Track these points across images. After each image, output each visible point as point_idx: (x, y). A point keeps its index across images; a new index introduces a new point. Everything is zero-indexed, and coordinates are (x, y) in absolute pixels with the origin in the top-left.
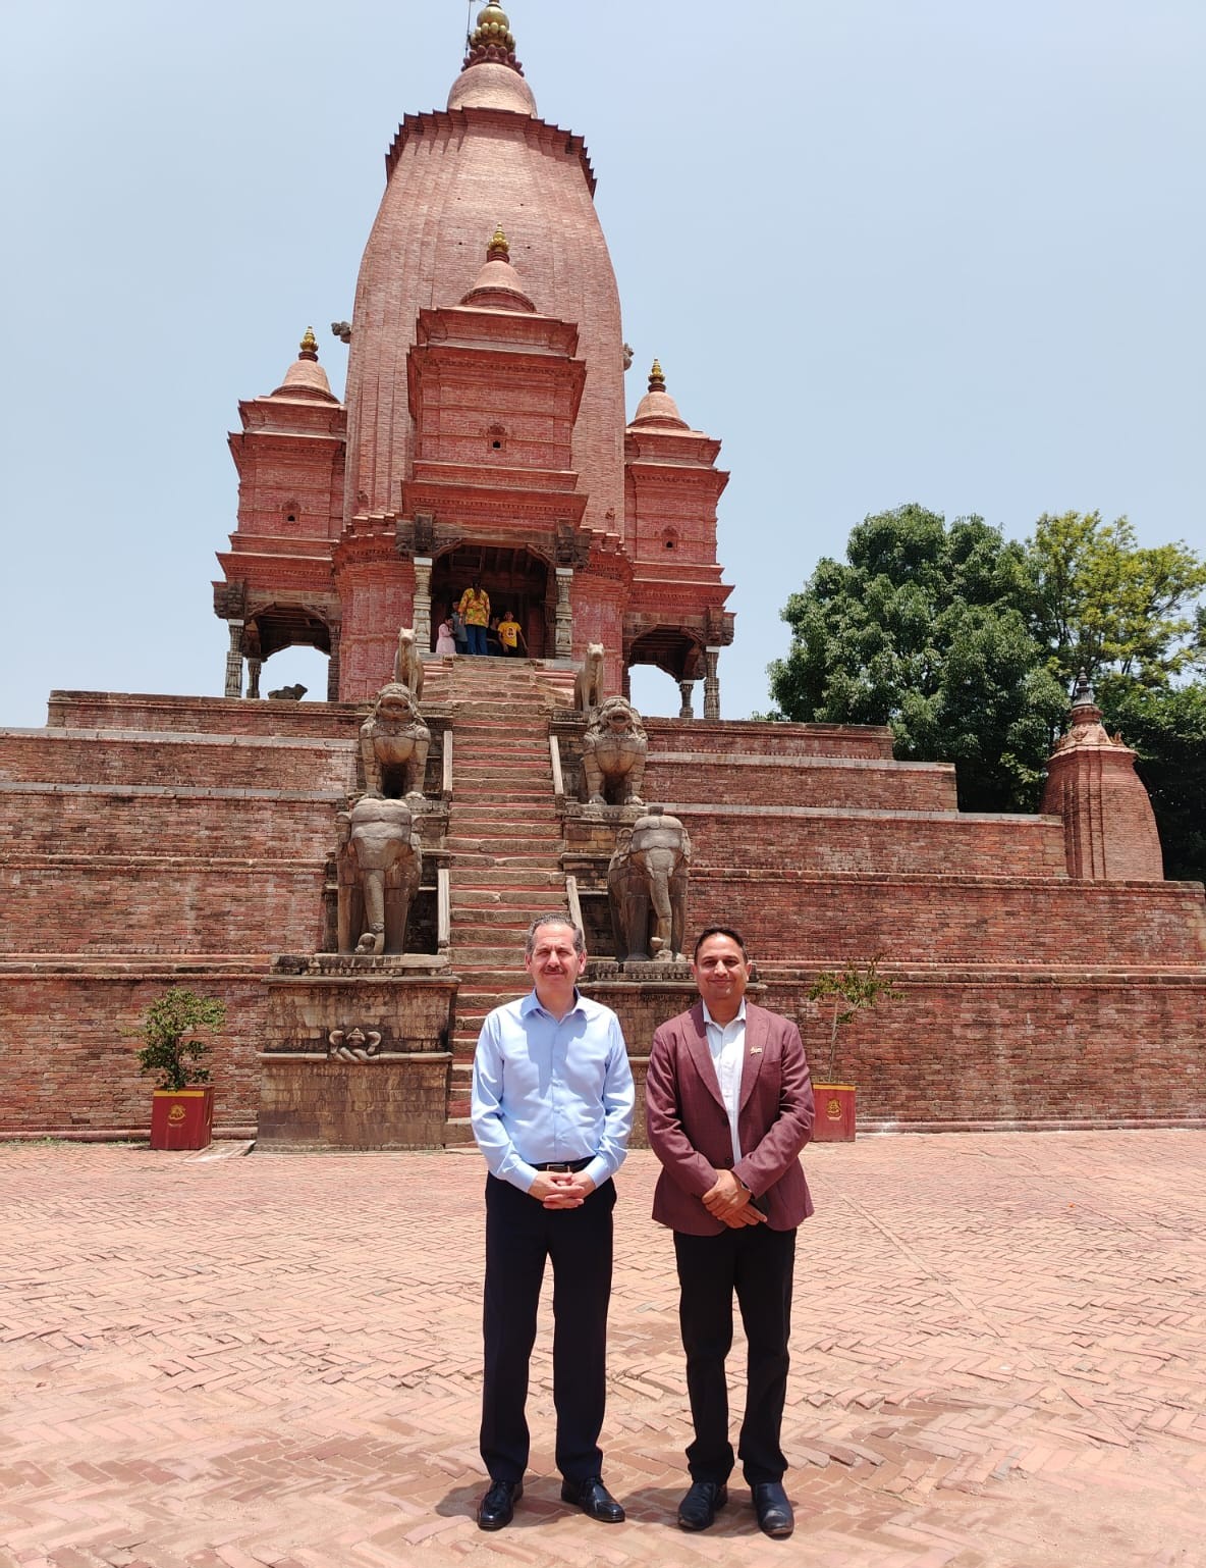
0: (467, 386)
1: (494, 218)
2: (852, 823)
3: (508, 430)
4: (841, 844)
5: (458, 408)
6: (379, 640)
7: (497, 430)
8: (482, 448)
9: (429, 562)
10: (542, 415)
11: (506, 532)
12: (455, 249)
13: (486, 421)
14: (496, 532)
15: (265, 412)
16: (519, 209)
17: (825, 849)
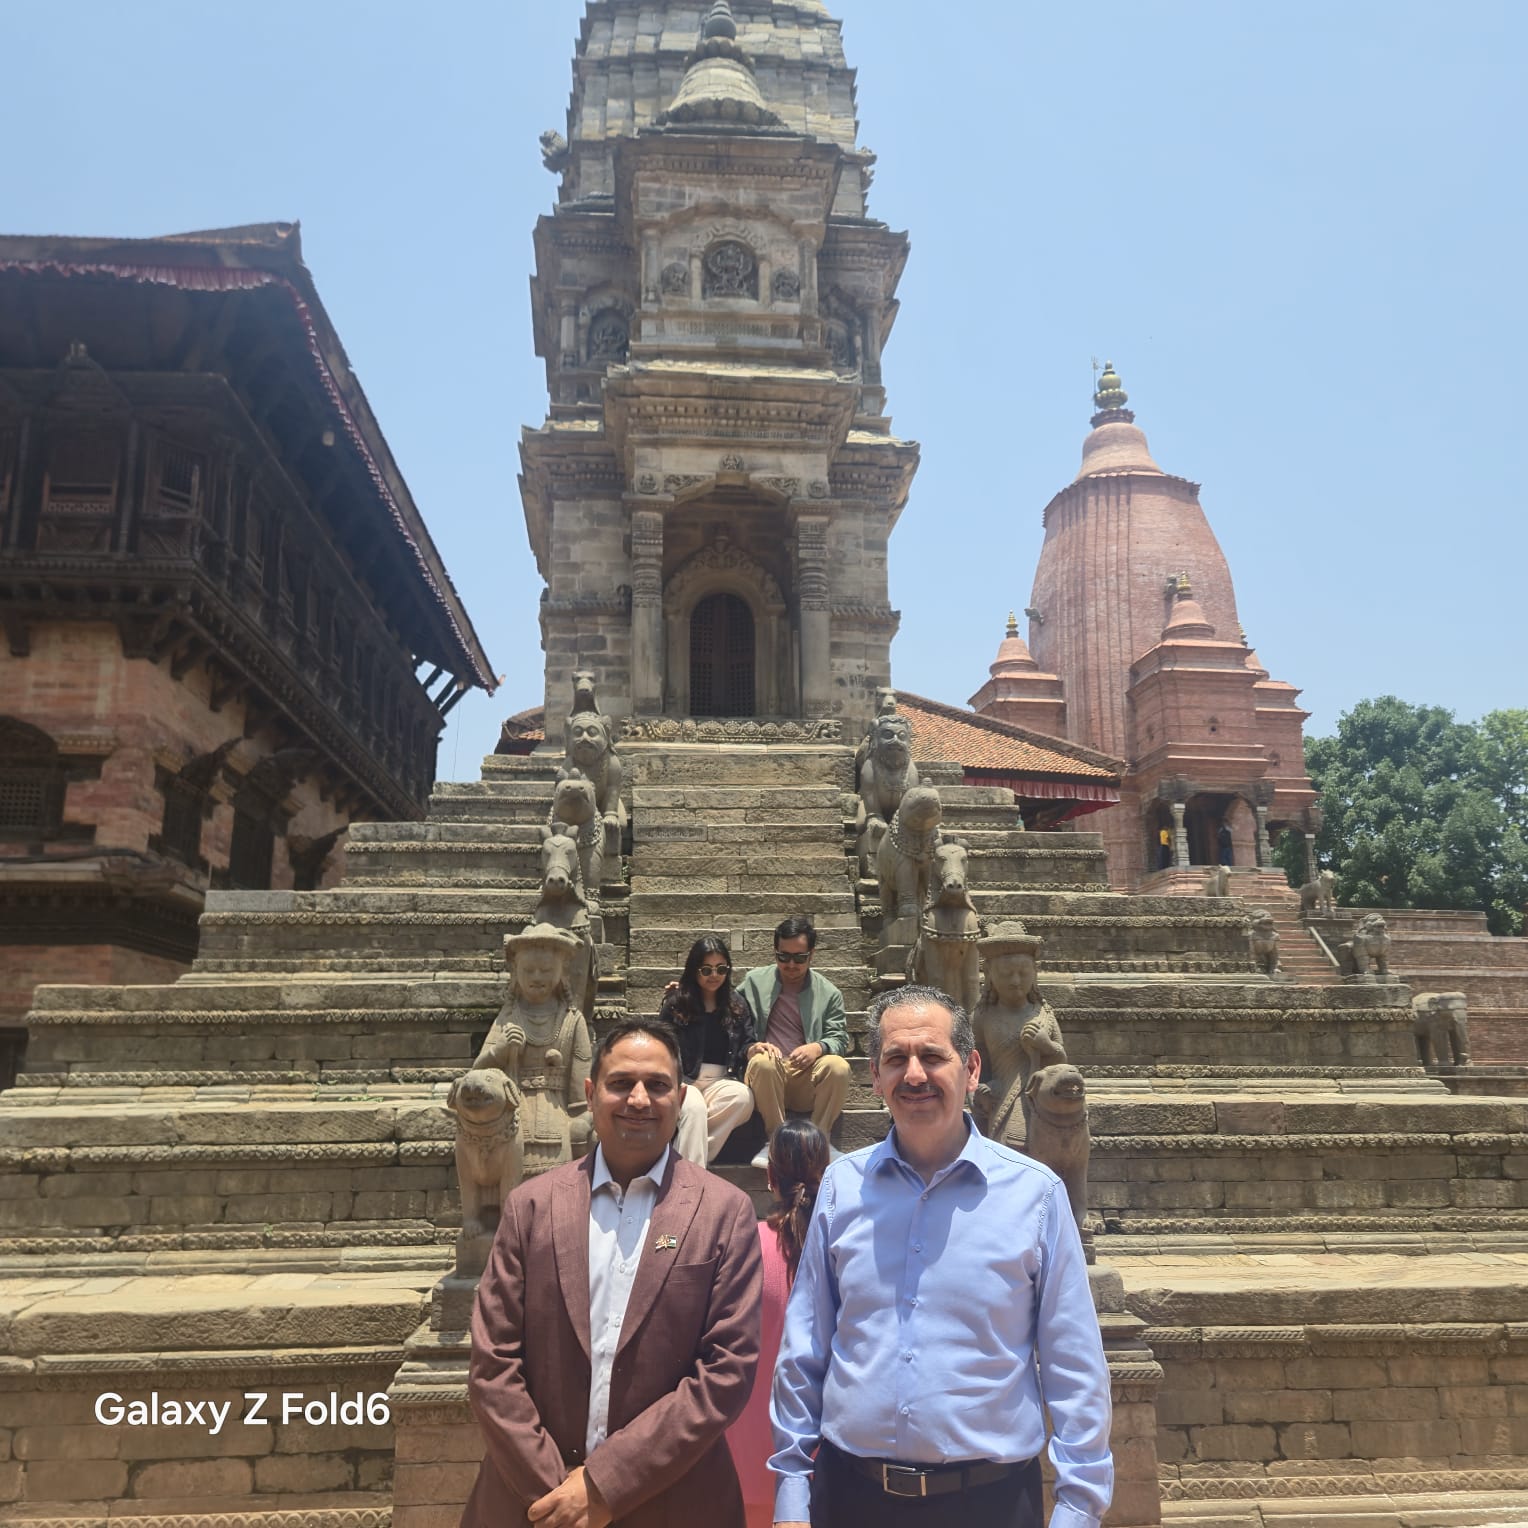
0: (1193, 693)
1: (1162, 556)
2: (1492, 979)
3: (1220, 720)
4: (1487, 992)
5: (1188, 707)
6: (1117, 843)
7: (1213, 720)
8: (1206, 732)
9: (1183, 806)
10: (1239, 709)
11: (1226, 785)
12: (1141, 579)
13: (1206, 714)
14: (1219, 785)
15: (1011, 684)
16: (1175, 548)
17: (1479, 995)
